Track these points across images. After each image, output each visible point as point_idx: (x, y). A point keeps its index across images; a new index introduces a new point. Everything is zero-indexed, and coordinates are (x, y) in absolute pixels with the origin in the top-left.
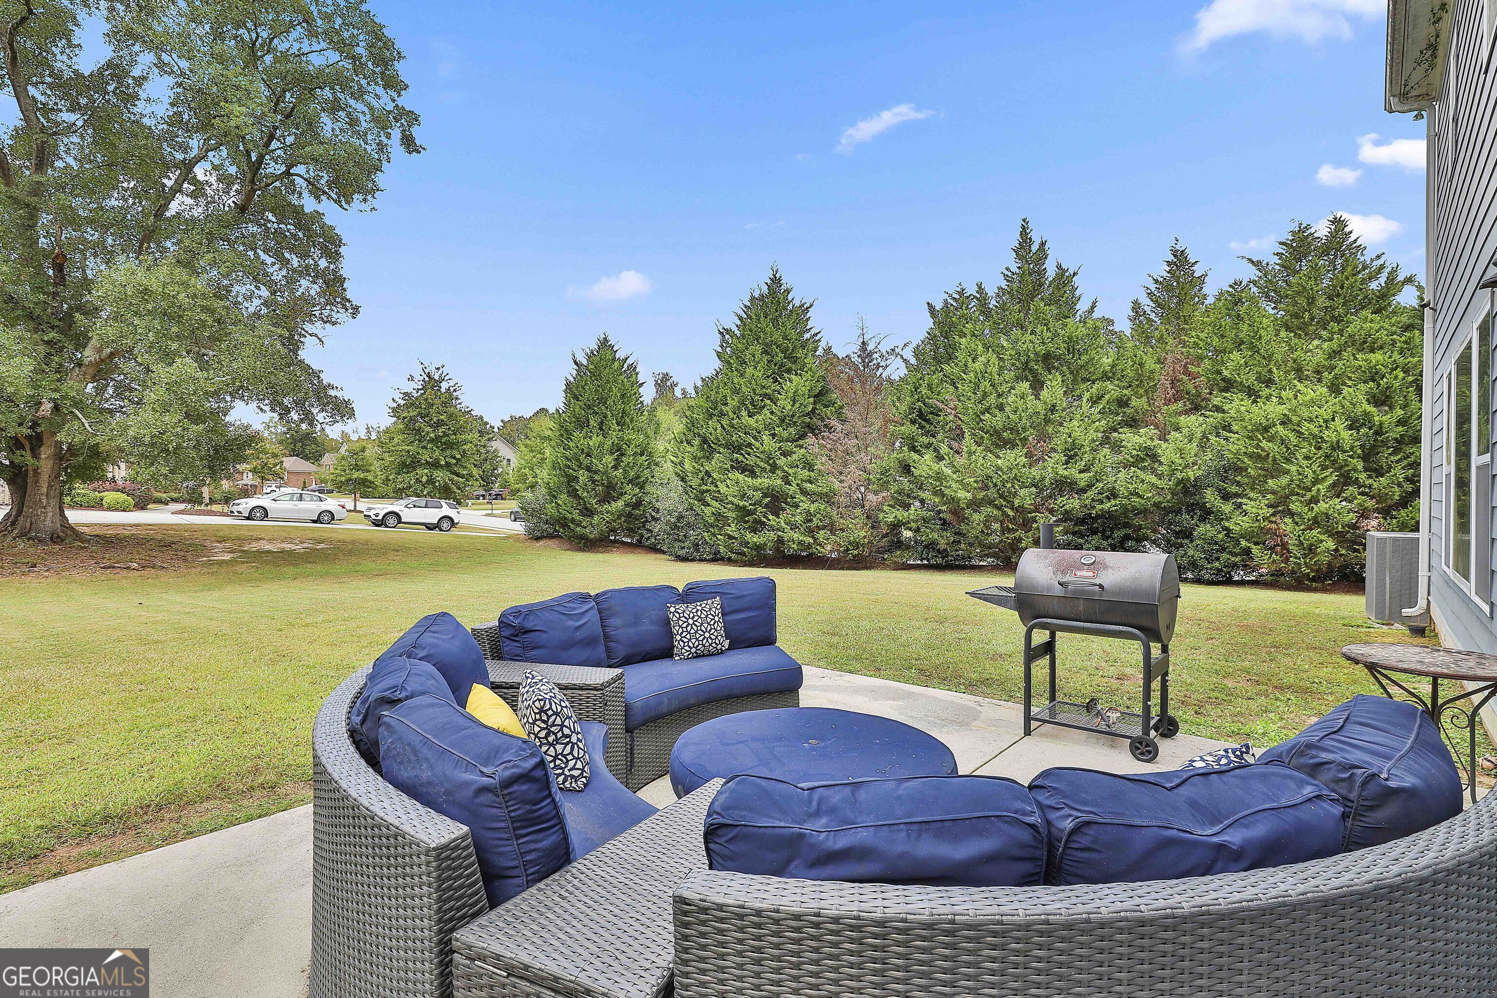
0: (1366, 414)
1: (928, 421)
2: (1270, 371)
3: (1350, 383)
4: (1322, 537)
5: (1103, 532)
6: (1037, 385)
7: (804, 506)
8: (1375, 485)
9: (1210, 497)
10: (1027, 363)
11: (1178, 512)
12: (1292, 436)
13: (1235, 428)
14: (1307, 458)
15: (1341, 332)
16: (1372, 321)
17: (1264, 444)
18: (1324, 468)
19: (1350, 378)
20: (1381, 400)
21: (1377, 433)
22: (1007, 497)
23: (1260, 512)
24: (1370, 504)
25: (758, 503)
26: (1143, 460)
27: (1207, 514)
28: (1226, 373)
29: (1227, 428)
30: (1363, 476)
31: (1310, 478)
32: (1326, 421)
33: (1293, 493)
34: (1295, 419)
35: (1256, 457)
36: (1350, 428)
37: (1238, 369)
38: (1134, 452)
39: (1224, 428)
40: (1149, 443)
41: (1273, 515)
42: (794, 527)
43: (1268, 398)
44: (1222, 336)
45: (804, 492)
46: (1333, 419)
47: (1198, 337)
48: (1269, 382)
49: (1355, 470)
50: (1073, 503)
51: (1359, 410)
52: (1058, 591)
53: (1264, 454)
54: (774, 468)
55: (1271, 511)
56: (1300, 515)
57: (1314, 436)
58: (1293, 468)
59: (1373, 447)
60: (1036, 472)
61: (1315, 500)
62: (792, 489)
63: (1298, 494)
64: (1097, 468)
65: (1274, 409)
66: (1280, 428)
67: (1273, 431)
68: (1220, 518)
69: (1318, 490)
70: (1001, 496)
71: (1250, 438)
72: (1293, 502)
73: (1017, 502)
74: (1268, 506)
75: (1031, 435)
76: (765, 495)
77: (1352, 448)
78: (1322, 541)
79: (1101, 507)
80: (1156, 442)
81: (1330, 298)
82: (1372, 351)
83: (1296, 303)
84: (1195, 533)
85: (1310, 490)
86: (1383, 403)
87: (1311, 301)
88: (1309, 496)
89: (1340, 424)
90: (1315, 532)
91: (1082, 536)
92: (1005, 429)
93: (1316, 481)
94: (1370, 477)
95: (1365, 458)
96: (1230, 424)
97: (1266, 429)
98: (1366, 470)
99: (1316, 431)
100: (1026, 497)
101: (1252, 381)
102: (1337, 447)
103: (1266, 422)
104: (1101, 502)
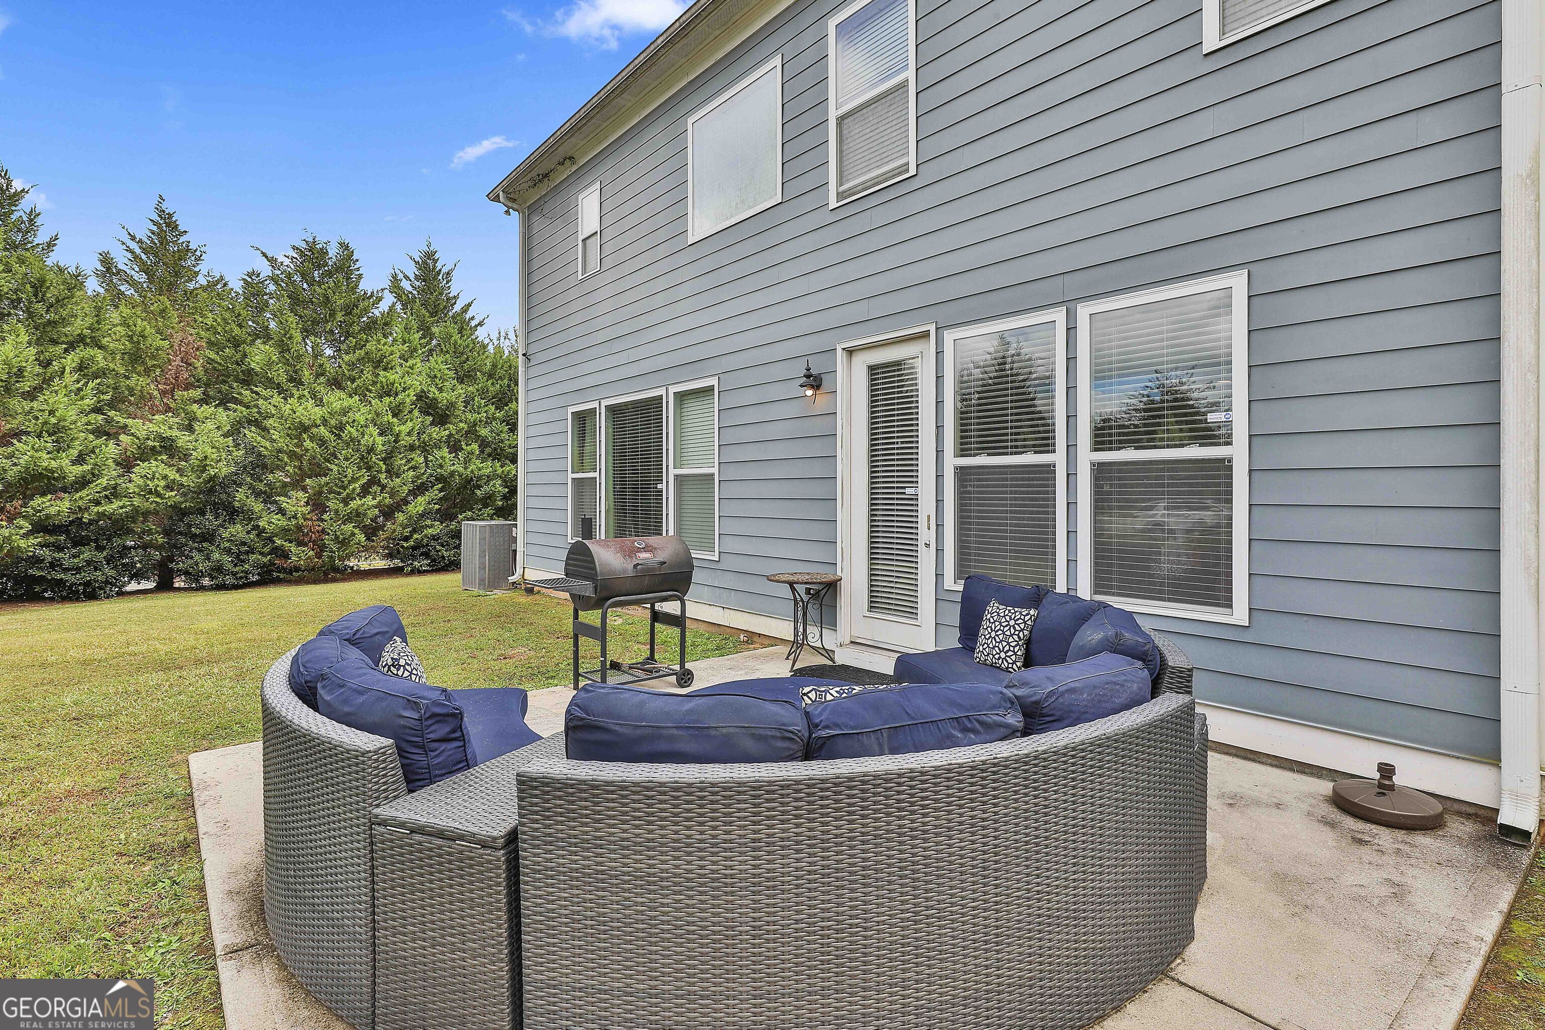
4: (356, 531)
9: (241, 495)
11: (200, 512)
12: (331, 438)
14: (346, 458)
17: (308, 443)
18: (360, 468)
23: (300, 509)
26: (157, 452)
27: (233, 513)
31: (345, 478)
32: (362, 427)
33: (326, 492)
34: (332, 422)
38: (149, 442)
40: (168, 433)
43: (301, 398)
46: (368, 426)
48: (295, 383)
52: (631, 573)
53: (303, 452)
55: (310, 508)
56: (336, 511)
57: (352, 440)
58: (335, 468)
61: (351, 498)
63: (332, 493)
64: (96, 459)
65: (315, 411)
66: (323, 430)
68: (249, 517)
69: (354, 489)
72: (326, 501)
74: (307, 504)
78: (354, 535)
79: (97, 509)
84: (220, 535)
85: (345, 489)
88: (344, 494)
89: (373, 430)
90: (349, 527)
93: (354, 480)
96: (255, 419)
97: (307, 429)
99: (356, 435)
101: (283, 378)
102: (371, 450)
103: (307, 423)
104: (98, 503)
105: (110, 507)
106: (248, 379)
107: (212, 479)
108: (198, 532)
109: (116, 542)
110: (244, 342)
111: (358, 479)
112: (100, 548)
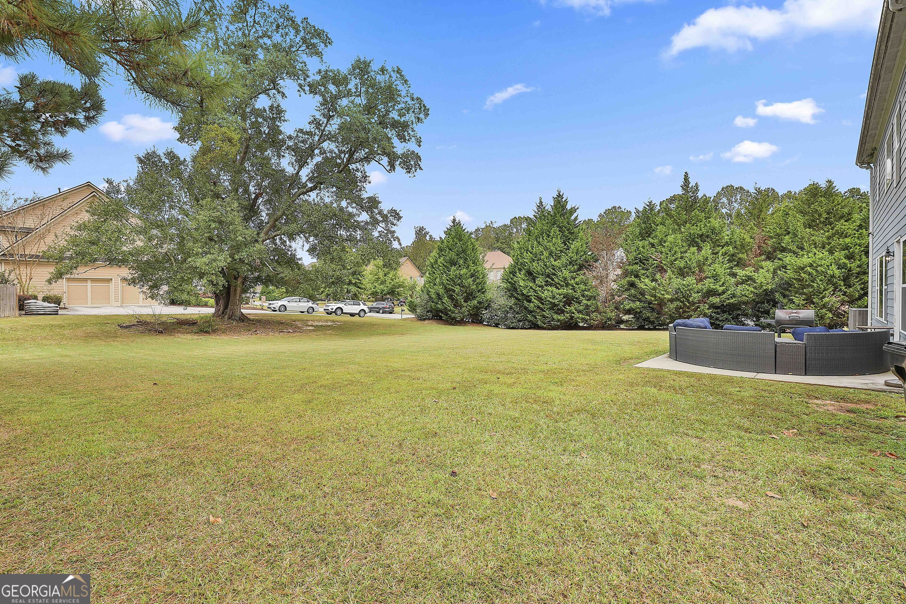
0: (844, 263)
1: (644, 264)
2: (803, 244)
3: (837, 250)
4: (827, 312)
5: (729, 312)
6: (700, 249)
7: (585, 302)
8: (848, 291)
9: (778, 296)
10: (694, 239)
11: (763, 303)
12: (814, 272)
13: (788, 267)
14: (821, 280)
15: (832, 229)
16: (845, 225)
17: (802, 275)
18: (828, 285)
19: (837, 248)
20: (850, 257)
21: (849, 271)
22: (687, 297)
23: (800, 302)
24: (846, 299)
25: (560, 301)
26: (747, 281)
28: (783, 245)
29: (785, 267)
30: (843, 288)
31: (822, 289)
32: (828, 266)
33: (814, 294)
34: (814, 265)
35: (799, 280)
36: (838, 268)
37: (788, 243)
38: (744, 278)
39: (783, 267)
40: (750, 274)
41: (806, 303)
42: (579, 312)
43: (803, 255)
44: (781, 228)
45: (583, 296)
46: (831, 265)
47: (770, 228)
48: (802, 249)
49: (840, 285)
50: (716, 300)
51: (841, 262)
53: (802, 279)
54: (567, 285)
55: (805, 302)
56: (817, 303)
57: (823, 272)
58: (815, 285)
59: (847, 276)
60: (700, 286)
61: (824, 297)
62: (578, 294)
63: (816, 295)
64: (727, 284)
65: (805, 260)
66: (808, 268)
67: (806, 269)
69: (826, 293)
70: (684, 297)
71: (796, 272)
72: (814, 298)
73: (691, 299)
74: (804, 300)
75: (697, 270)
76: (564, 298)
77: (839, 277)
78: (827, 314)
79: (729, 301)
80: (753, 274)
81: (828, 214)
82: (846, 237)
83: (813, 216)
84: (771, 312)
85: (822, 293)
86: (851, 258)
87: (820, 215)
88: (821, 296)
89: (834, 267)
90: (824, 310)
91: (719, 314)
92: (685, 268)
93: (825, 290)
94: (846, 288)
95: (844, 280)
96: (786, 266)
97: (803, 269)
98: (844, 285)
99: (824, 270)
100: (695, 297)
101: (795, 248)
102: (833, 276)
103: (802, 266)
104: (729, 299)
105: (731, 301)
106: (783, 250)
107: (765, 290)
108: (762, 310)
109: (735, 312)
110: (782, 235)
111: (828, 289)
112: (730, 314)
